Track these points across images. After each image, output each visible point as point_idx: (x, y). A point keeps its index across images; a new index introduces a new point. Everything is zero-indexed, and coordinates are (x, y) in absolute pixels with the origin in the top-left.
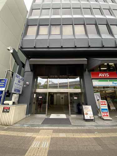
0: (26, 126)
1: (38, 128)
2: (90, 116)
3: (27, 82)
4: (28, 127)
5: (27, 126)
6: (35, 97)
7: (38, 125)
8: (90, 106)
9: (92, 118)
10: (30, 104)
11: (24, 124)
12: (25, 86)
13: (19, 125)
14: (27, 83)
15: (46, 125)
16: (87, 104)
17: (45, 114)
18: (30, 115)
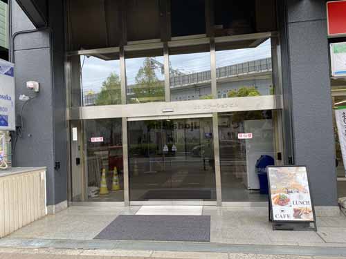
0: (37, 245)
1: (76, 253)
2: (296, 211)
3: (29, 80)
4: (43, 251)
5: (42, 248)
6: (75, 138)
7: (82, 244)
8: (304, 169)
9: (304, 218)
10: (57, 166)
11: (32, 240)
12: (22, 97)
13: (15, 242)
14: (30, 84)
15: (112, 243)
16: (291, 162)
17: (122, 200)
18: (64, 204)
